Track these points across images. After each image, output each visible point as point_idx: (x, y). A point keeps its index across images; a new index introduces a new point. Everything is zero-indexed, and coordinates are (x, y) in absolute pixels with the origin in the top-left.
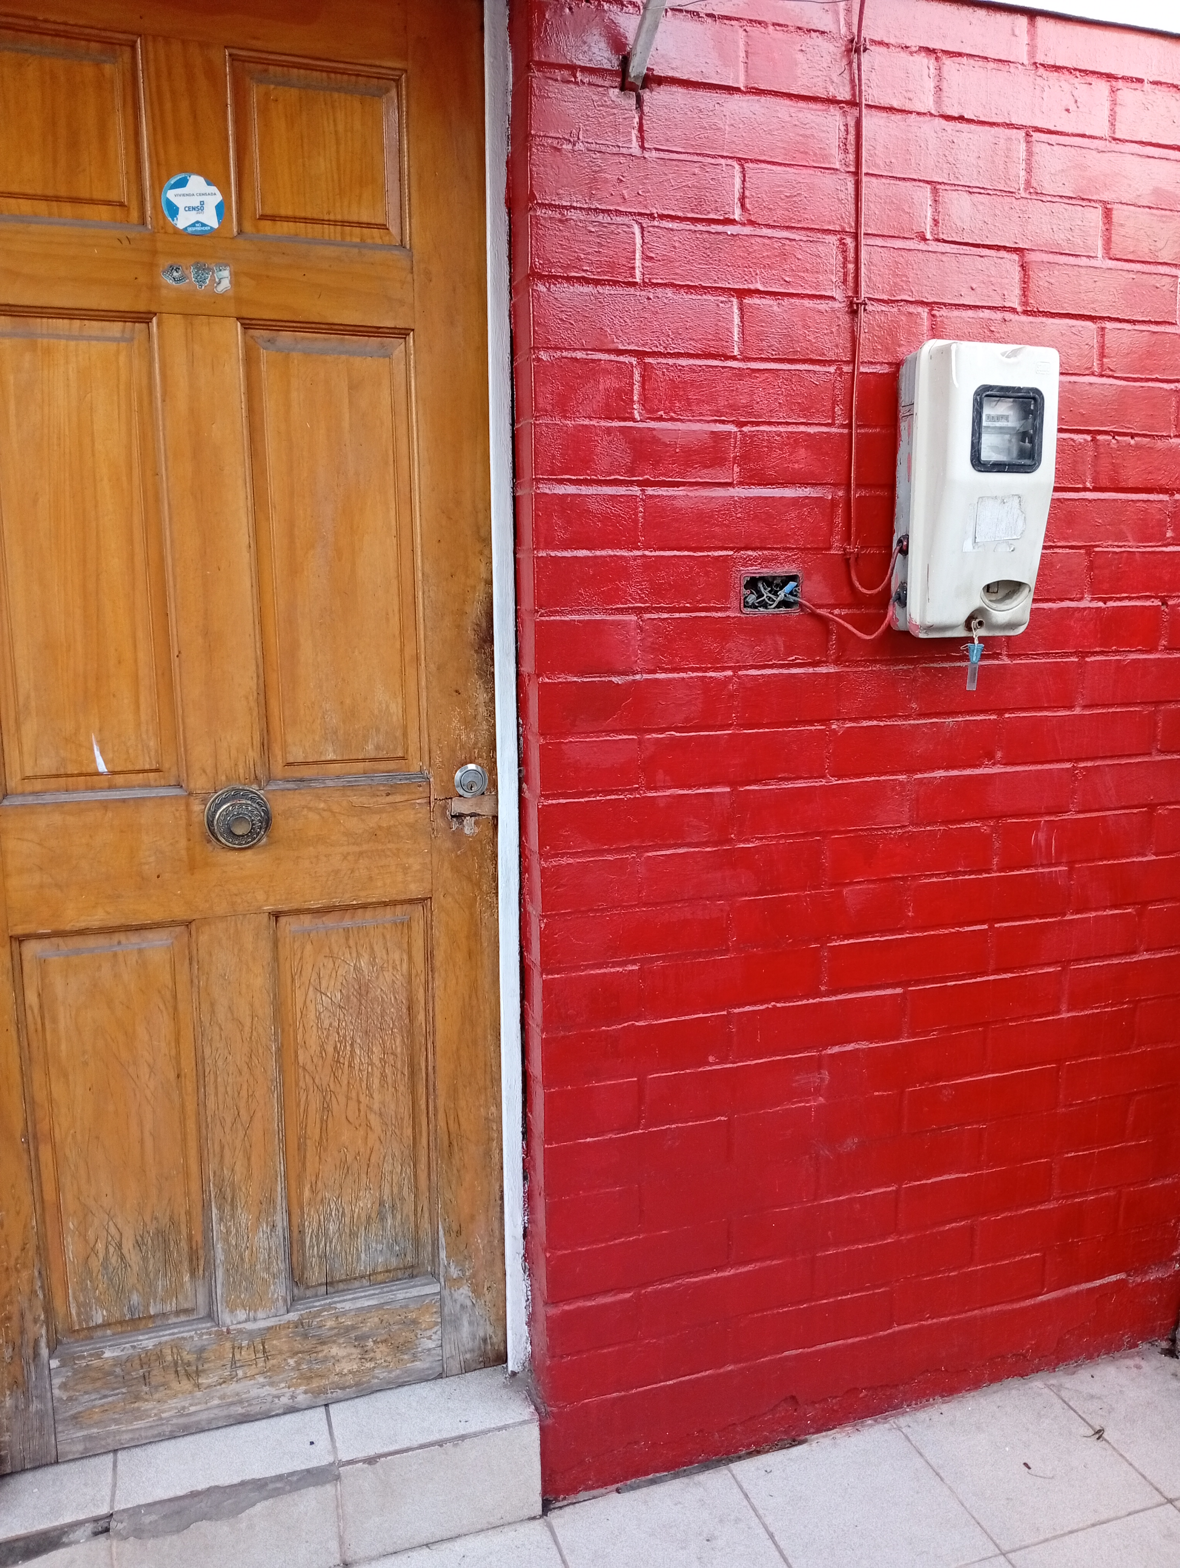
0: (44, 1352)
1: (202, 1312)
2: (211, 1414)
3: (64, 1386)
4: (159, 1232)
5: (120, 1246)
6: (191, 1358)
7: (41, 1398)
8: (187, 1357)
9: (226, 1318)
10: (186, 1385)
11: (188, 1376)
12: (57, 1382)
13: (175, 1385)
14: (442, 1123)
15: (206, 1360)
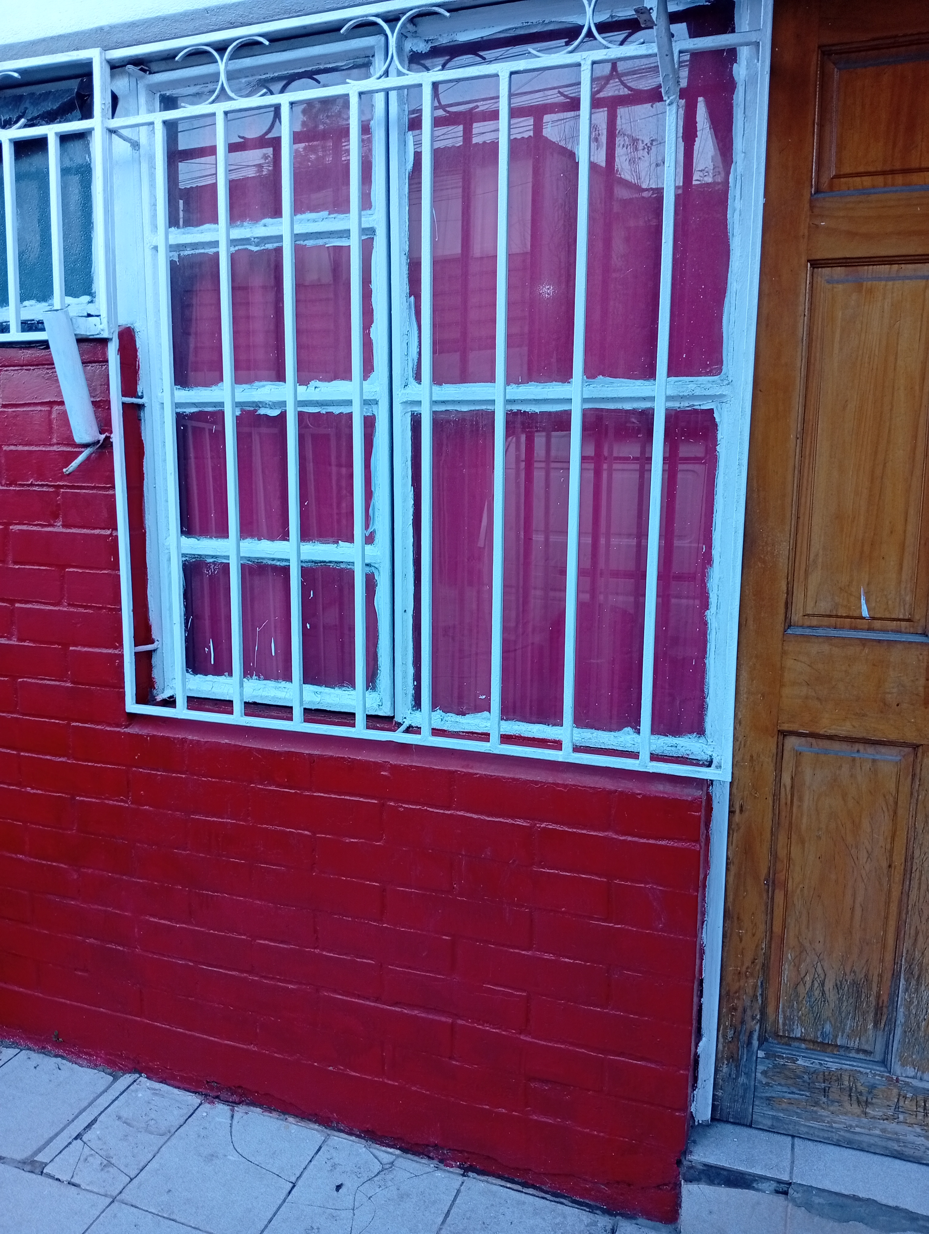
0: (755, 1043)
1: (879, 1057)
3: (764, 1073)
4: (854, 983)
5: (823, 984)
6: (864, 1089)
7: (747, 1075)
8: (861, 1088)
9: (897, 1069)
10: (856, 1109)
11: (859, 1102)
12: (761, 1068)
13: (847, 1105)
15: (875, 1096)
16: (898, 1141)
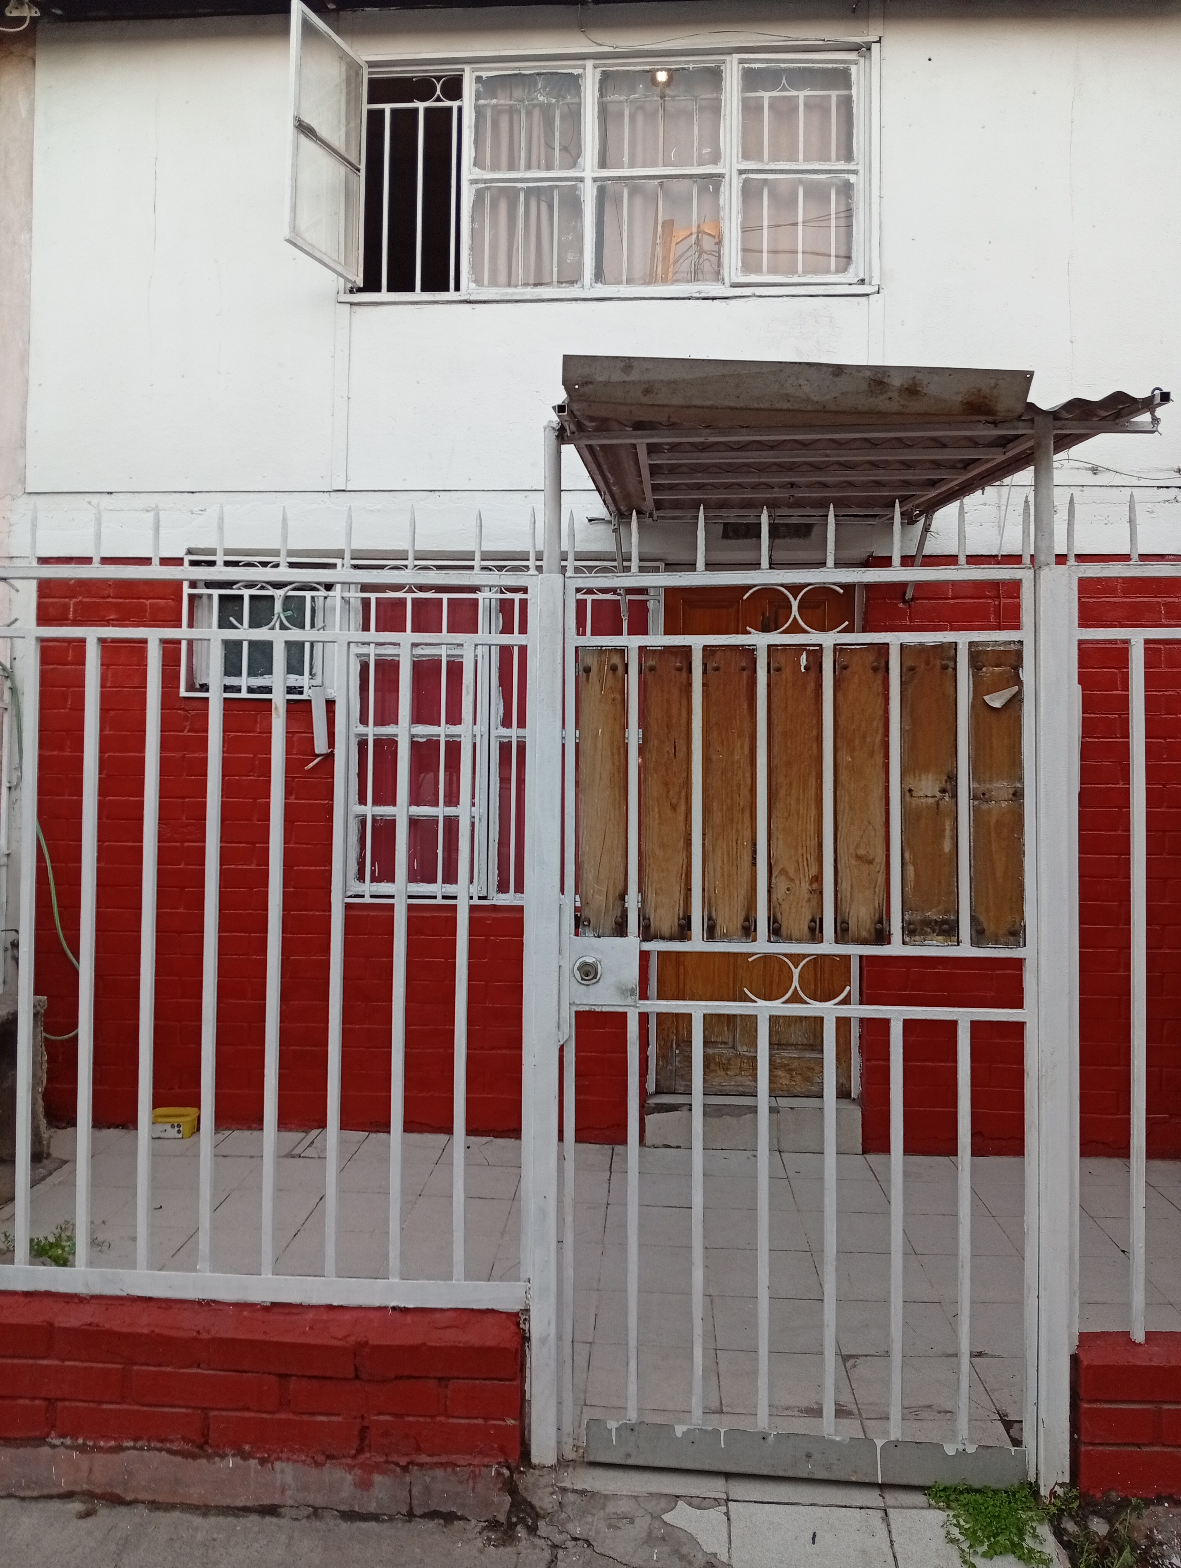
0: (674, 1046)
1: (730, 1045)
2: (731, 1088)
3: (679, 1062)
6: (725, 1061)
7: (671, 1064)
8: (724, 1061)
9: (739, 1048)
10: (723, 1073)
11: (725, 1070)
12: (677, 1059)
13: (718, 1072)
14: (826, 985)
15: (731, 1065)
16: (742, 1086)
